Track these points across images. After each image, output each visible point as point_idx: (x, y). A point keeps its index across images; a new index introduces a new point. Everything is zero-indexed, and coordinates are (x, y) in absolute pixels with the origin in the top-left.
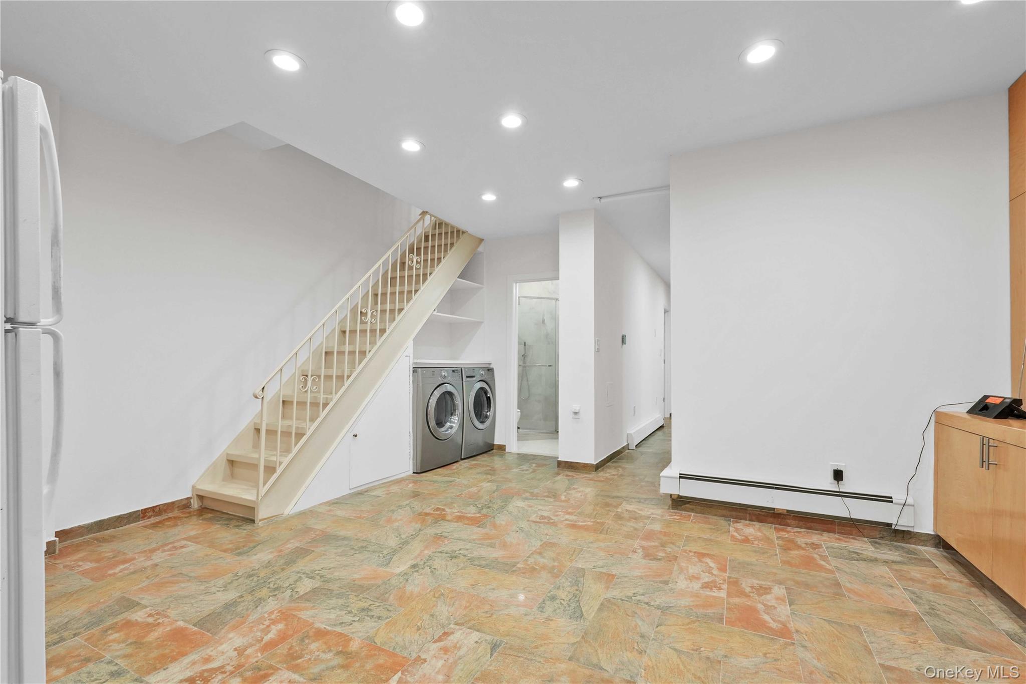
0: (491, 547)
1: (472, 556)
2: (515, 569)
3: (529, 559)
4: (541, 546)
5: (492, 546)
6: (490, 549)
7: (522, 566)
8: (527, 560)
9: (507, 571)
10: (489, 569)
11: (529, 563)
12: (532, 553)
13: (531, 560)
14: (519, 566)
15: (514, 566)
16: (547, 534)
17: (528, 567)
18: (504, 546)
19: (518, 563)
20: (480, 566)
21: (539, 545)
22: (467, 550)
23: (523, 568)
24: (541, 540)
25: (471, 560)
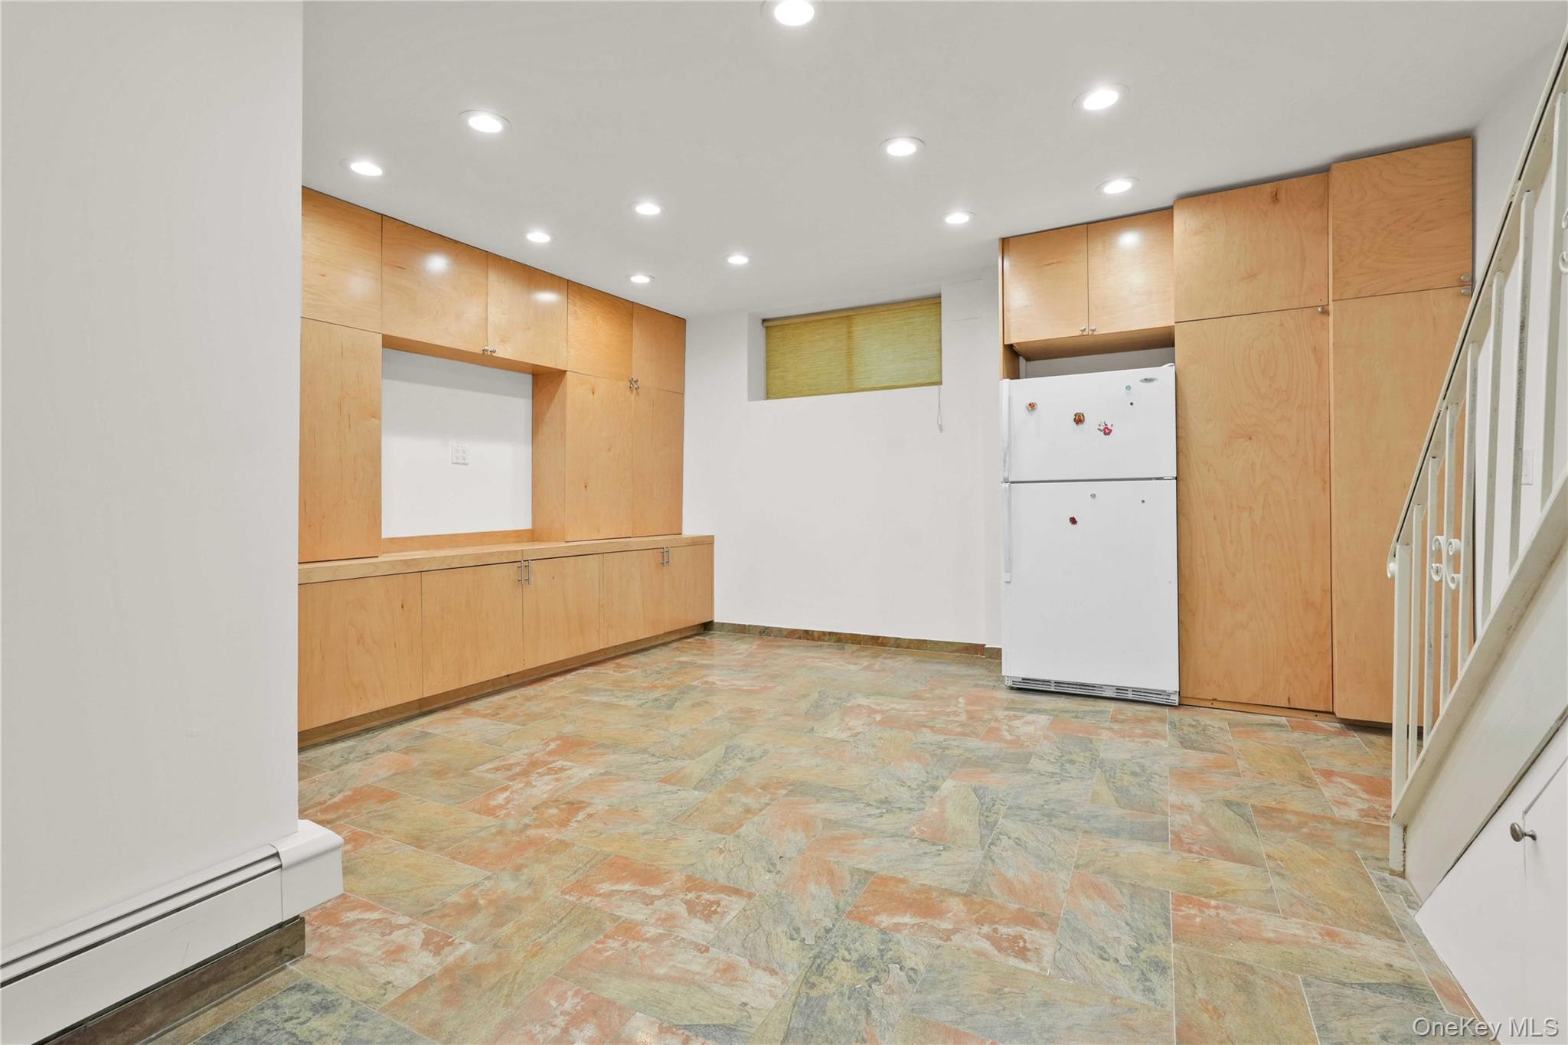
0: (830, 821)
1: (857, 805)
2: (790, 788)
3: (767, 801)
4: (742, 825)
5: (829, 823)
6: (832, 817)
7: (780, 792)
8: (772, 799)
9: (802, 784)
10: (826, 787)
11: (770, 796)
12: (761, 810)
13: (765, 800)
14: (784, 792)
15: (792, 791)
16: (721, 851)
17: (773, 790)
18: (807, 825)
19: (786, 795)
20: (840, 790)
21: (744, 827)
22: (869, 815)
23: (779, 789)
24: (738, 836)
25: (856, 799)
